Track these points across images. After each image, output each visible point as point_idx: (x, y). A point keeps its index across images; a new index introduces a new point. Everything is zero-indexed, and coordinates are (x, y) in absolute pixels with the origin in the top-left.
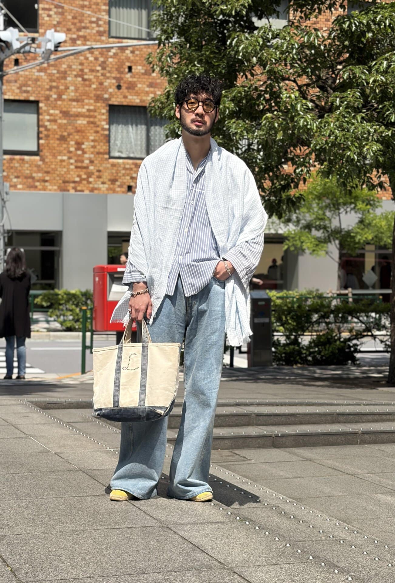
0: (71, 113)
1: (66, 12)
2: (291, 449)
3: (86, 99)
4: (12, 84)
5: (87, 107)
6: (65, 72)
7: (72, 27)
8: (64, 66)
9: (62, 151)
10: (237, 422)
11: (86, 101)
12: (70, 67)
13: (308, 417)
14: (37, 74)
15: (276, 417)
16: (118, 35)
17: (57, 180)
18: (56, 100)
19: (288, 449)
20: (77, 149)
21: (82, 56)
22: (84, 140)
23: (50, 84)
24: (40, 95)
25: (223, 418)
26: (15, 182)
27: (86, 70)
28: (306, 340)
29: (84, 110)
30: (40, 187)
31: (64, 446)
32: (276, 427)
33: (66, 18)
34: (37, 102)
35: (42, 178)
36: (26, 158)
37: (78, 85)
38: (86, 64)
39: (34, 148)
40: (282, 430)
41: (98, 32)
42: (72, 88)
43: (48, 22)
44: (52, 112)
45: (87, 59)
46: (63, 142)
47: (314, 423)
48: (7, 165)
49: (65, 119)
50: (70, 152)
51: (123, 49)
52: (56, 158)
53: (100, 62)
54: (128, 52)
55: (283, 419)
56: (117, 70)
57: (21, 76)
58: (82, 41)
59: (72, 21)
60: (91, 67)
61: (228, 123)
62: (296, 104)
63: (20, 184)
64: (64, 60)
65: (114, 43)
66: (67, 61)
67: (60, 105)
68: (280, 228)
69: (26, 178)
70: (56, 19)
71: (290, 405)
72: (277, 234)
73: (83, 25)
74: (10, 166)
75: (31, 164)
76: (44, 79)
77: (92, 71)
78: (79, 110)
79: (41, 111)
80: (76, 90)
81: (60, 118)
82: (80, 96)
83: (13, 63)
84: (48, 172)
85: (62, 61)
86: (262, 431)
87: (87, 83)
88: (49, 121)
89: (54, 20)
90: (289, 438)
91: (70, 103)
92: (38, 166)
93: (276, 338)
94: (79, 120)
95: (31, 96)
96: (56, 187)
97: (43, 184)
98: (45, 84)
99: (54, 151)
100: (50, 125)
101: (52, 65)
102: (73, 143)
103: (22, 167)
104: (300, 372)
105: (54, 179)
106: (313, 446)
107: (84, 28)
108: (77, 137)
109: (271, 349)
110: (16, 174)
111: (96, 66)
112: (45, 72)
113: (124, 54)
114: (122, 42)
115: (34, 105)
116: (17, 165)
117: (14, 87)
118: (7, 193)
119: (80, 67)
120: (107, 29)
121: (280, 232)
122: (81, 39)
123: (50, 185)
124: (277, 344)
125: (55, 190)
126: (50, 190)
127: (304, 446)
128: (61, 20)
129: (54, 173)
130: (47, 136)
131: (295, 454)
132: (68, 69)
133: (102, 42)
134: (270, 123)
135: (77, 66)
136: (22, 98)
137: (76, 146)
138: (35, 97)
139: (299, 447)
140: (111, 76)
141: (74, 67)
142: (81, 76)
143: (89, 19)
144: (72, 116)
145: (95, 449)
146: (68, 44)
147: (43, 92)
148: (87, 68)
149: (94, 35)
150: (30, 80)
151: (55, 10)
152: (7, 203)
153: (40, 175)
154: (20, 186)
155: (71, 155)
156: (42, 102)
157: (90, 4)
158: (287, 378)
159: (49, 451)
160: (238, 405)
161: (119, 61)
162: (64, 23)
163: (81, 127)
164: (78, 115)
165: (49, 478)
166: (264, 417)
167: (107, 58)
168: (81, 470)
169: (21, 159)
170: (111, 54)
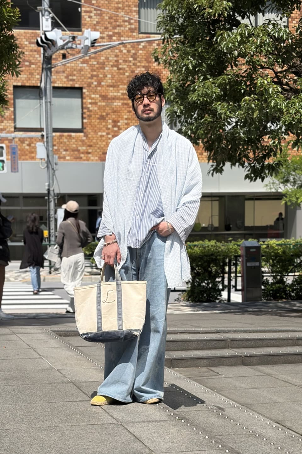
0: (109, 97)
1: (104, 13)
2: (257, 366)
3: (121, 85)
4: (61, 74)
5: (121, 91)
6: (103, 63)
7: (109, 25)
8: (103, 58)
9: (102, 128)
10: (215, 345)
11: (121, 86)
12: (107, 58)
13: (273, 341)
14: (81, 65)
15: (247, 341)
16: (146, 31)
17: (98, 152)
18: (96, 86)
19: (254, 367)
20: (114, 126)
21: (117, 49)
22: (119, 119)
23: (92, 73)
24: (84, 83)
25: (204, 342)
26: (64, 155)
27: (120, 61)
28: (289, 279)
29: (119, 94)
30: (85, 158)
31: (66, 364)
32: (247, 349)
33: (104, 19)
34: (81, 89)
35: (86, 151)
36: (73, 134)
37: (114, 74)
38: (120, 56)
39: (79, 126)
40: (250, 352)
41: (130, 29)
42: (109, 76)
43: (89, 22)
44: (93, 96)
45: (121, 51)
46: (102, 121)
47: (278, 346)
48: (57, 140)
49: (104, 102)
50: (108, 129)
51: (150, 42)
52: (97, 134)
53: (132, 54)
54: (155, 45)
55: (253, 343)
56: (146, 60)
57: (68, 67)
58: (117, 37)
59: (109, 20)
60: (125, 58)
61: (214, 105)
62: (269, 88)
63: (68, 156)
64: (102, 53)
65: (143, 38)
66: (105, 54)
67: (99, 90)
68: (280, 187)
69: (73, 151)
70: (96, 19)
71: (260, 332)
72: (277, 192)
73: (118, 23)
74: (60, 141)
75: (77, 139)
76: (87, 70)
77: (125, 61)
78: (115, 94)
79: (84, 96)
80: (113, 78)
81: (100, 101)
82: (116, 82)
83: (61, 57)
84: (90, 146)
85: (101, 54)
86: (234, 352)
87: (121, 71)
88: (91, 103)
89: (94, 21)
90: (256, 358)
91: (108, 88)
92: (82, 141)
93: (265, 278)
94: (115, 102)
95: (77, 83)
96: (97, 158)
97: (86, 155)
98: (88, 73)
99: (95, 128)
100: (92, 107)
101: (93, 58)
102: (110, 121)
103: (70, 142)
104: (283, 305)
105: (96, 151)
106: (275, 364)
107: (119, 26)
108: (114, 116)
109: (261, 287)
110: (64, 148)
111: (129, 58)
112: (87, 64)
113: (152, 47)
114: (150, 37)
115: (80, 91)
116: (65, 140)
117: (63, 76)
118: (56, 164)
119: (115, 59)
120: (137, 26)
121: (280, 190)
122: (116, 35)
123: (92, 156)
124: (266, 283)
125: (96, 160)
126: (92, 160)
127: (268, 364)
128: (100, 20)
129: (96, 146)
130: (90, 116)
131: (259, 371)
132: (106, 61)
133: (133, 37)
134: (248, 104)
135: (113, 57)
136: (69, 86)
137: (113, 124)
138: (79, 84)
139: (264, 365)
140: (141, 66)
141: (110, 59)
142: (117, 66)
143: (122, 18)
144: (109, 99)
145: (90, 367)
146: (105, 40)
147: (85, 80)
148: (121, 60)
149: (127, 31)
150: (75, 70)
151: (95, 12)
152: (56, 172)
153: (84, 148)
154: (68, 158)
155: (109, 131)
156: (85, 89)
157: (123, 6)
158: (270, 310)
159: (53, 368)
160: (218, 332)
161: (147, 53)
162: (102, 22)
163: (117, 108)
164: (114, 98)
165: (46, 388)
166: (237, 341)
167: (137, 50)
168: (72, 382)
169: (68, 136)
170: (141, 47)
